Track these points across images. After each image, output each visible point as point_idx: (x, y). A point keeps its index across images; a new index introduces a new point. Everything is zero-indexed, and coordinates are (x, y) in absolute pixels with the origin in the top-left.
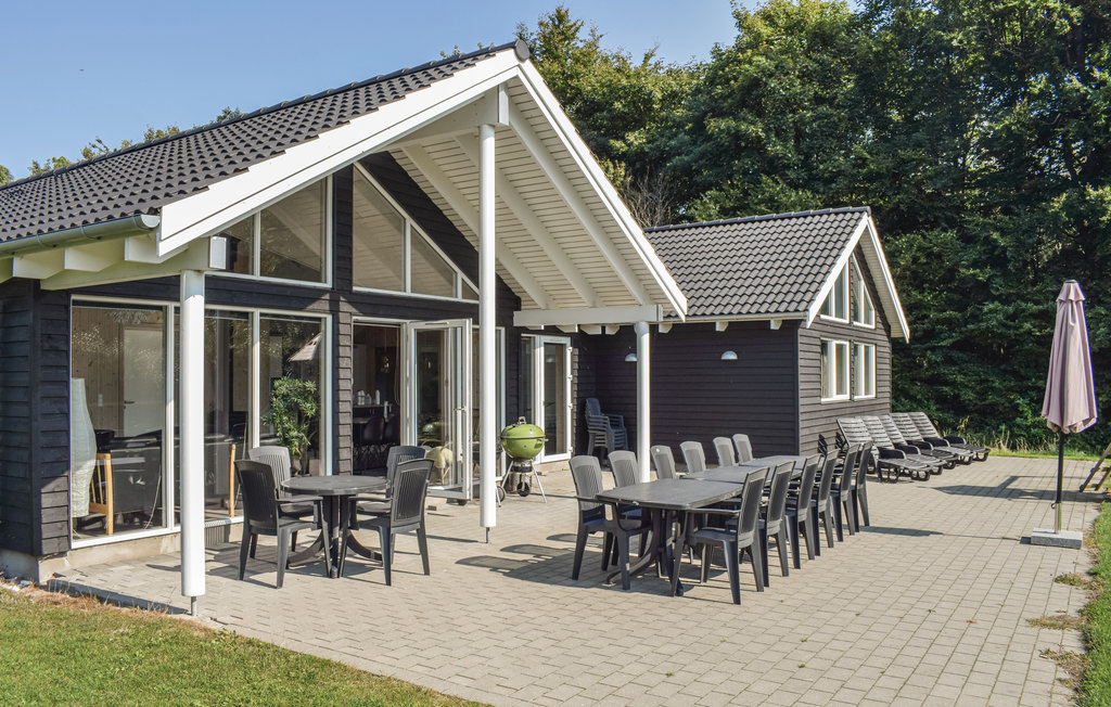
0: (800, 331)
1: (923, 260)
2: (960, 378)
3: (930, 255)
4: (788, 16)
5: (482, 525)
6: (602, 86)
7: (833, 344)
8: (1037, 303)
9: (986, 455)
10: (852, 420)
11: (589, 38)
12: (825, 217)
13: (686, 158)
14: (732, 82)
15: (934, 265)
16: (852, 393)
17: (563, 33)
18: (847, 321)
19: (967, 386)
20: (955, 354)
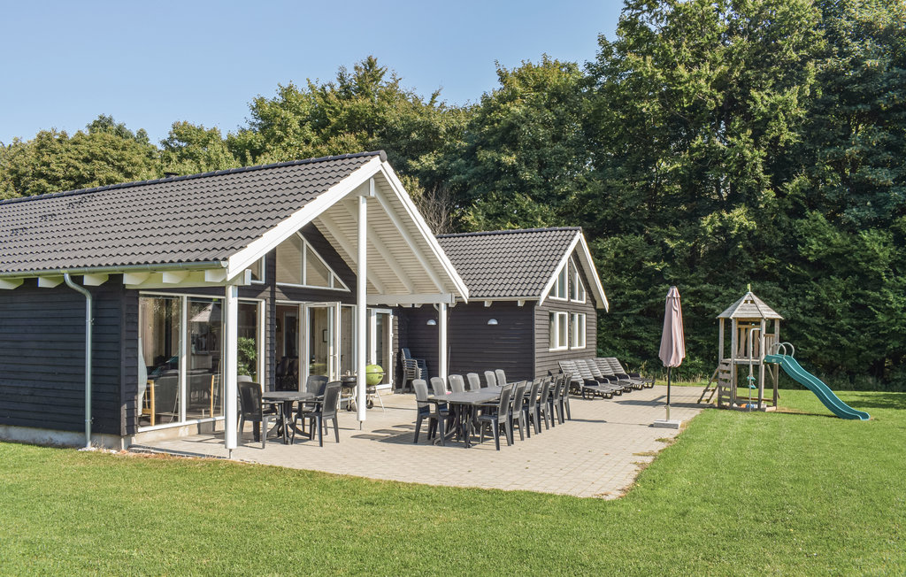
0: (536, 307)
1: (622, 255)
2: (644, 335)
3: (626, 252)
4: (535, 78)
5: (358, 420)
6: (402, 119)
7: (557, 315)
8: (692, 285)
9: (653, 384)
10: (568, 362)
11: (392, 81)
12: (554, 232)
13: (463, 177)
14: (496, 124)
15: (629, 259)
16: (570, 345)
17: (372, 76)
18: (566, 299)
19: (649, 340)
20: (641, 318)
